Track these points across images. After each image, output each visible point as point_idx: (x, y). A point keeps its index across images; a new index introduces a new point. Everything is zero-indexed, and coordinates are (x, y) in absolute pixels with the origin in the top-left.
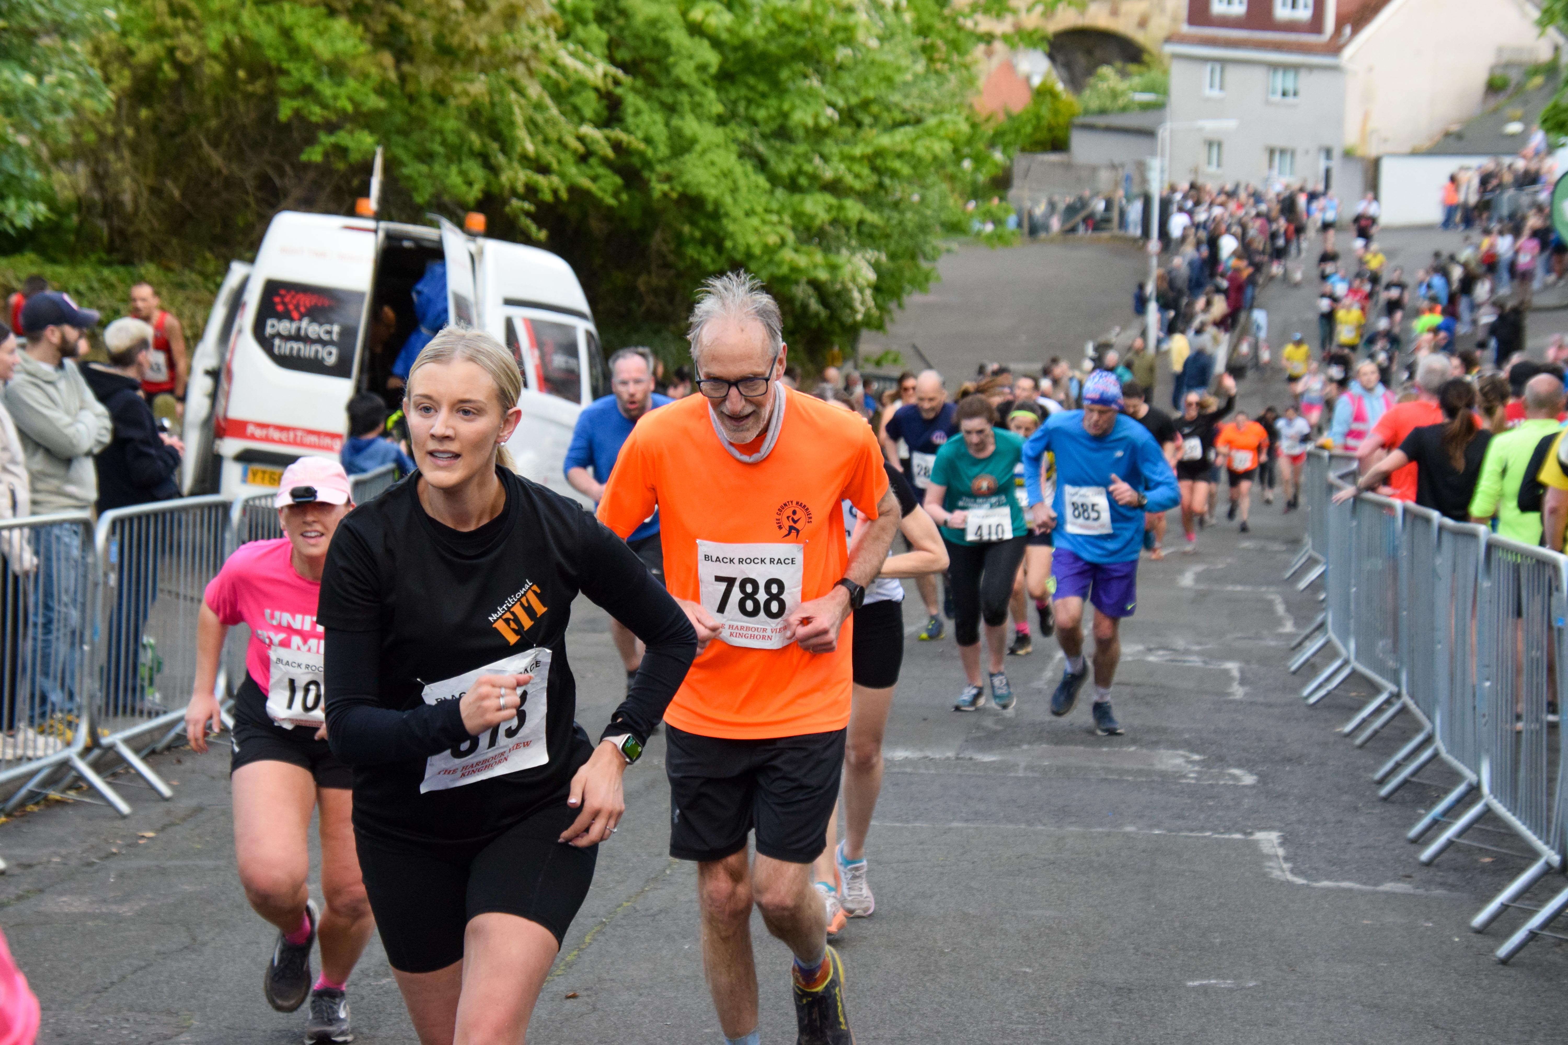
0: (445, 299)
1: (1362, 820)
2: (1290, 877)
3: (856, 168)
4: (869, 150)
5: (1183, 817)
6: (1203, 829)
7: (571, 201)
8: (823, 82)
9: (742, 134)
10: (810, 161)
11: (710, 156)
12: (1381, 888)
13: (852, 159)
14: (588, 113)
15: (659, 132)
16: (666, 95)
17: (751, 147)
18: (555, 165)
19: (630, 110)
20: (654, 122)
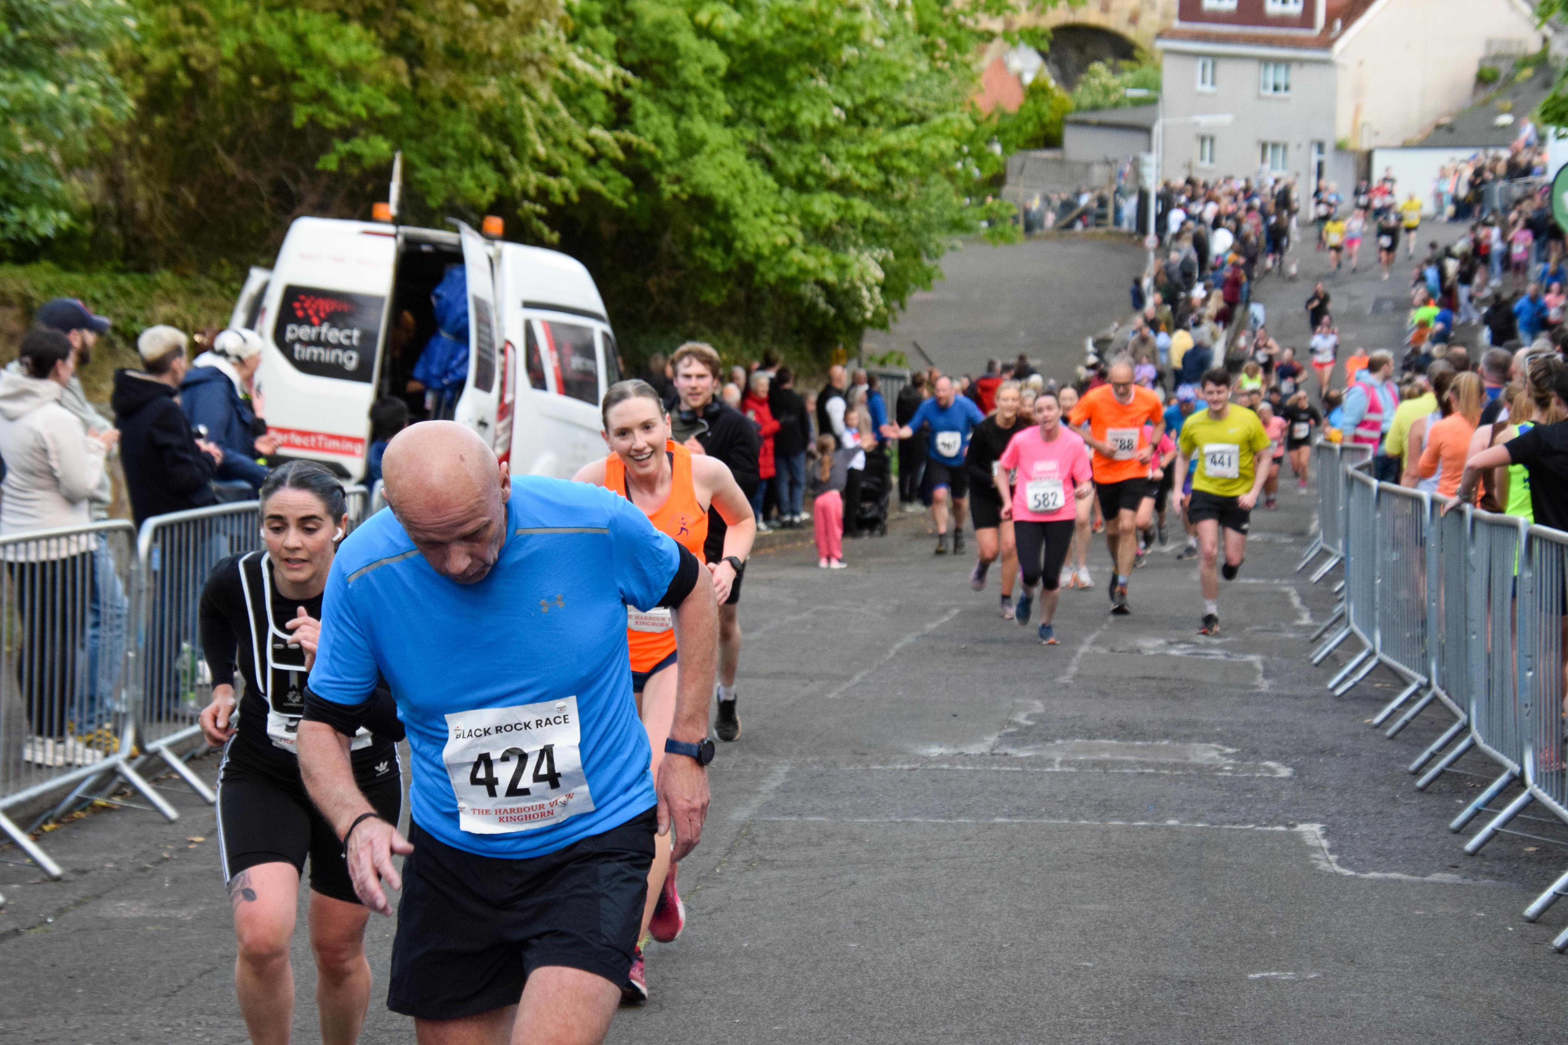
0: (466, 302)
1: (1402, 810)
2: (1337, 869)
3: (863, 167)
4: (875, 149)
5: (1224, 810)
6: (1245, 822)
7: (581, 204)
8: (829, 81)
9: (750, 135)
10: (817, 161)
11: (719, 157)
12: (1429, 879)
13: (859, 158)
14: (597, 115)
15: (668, 134)
16: (675, 97)
17: (758, 148)
18: (565, 168)
19: (639, 113)
20: (664, 124)
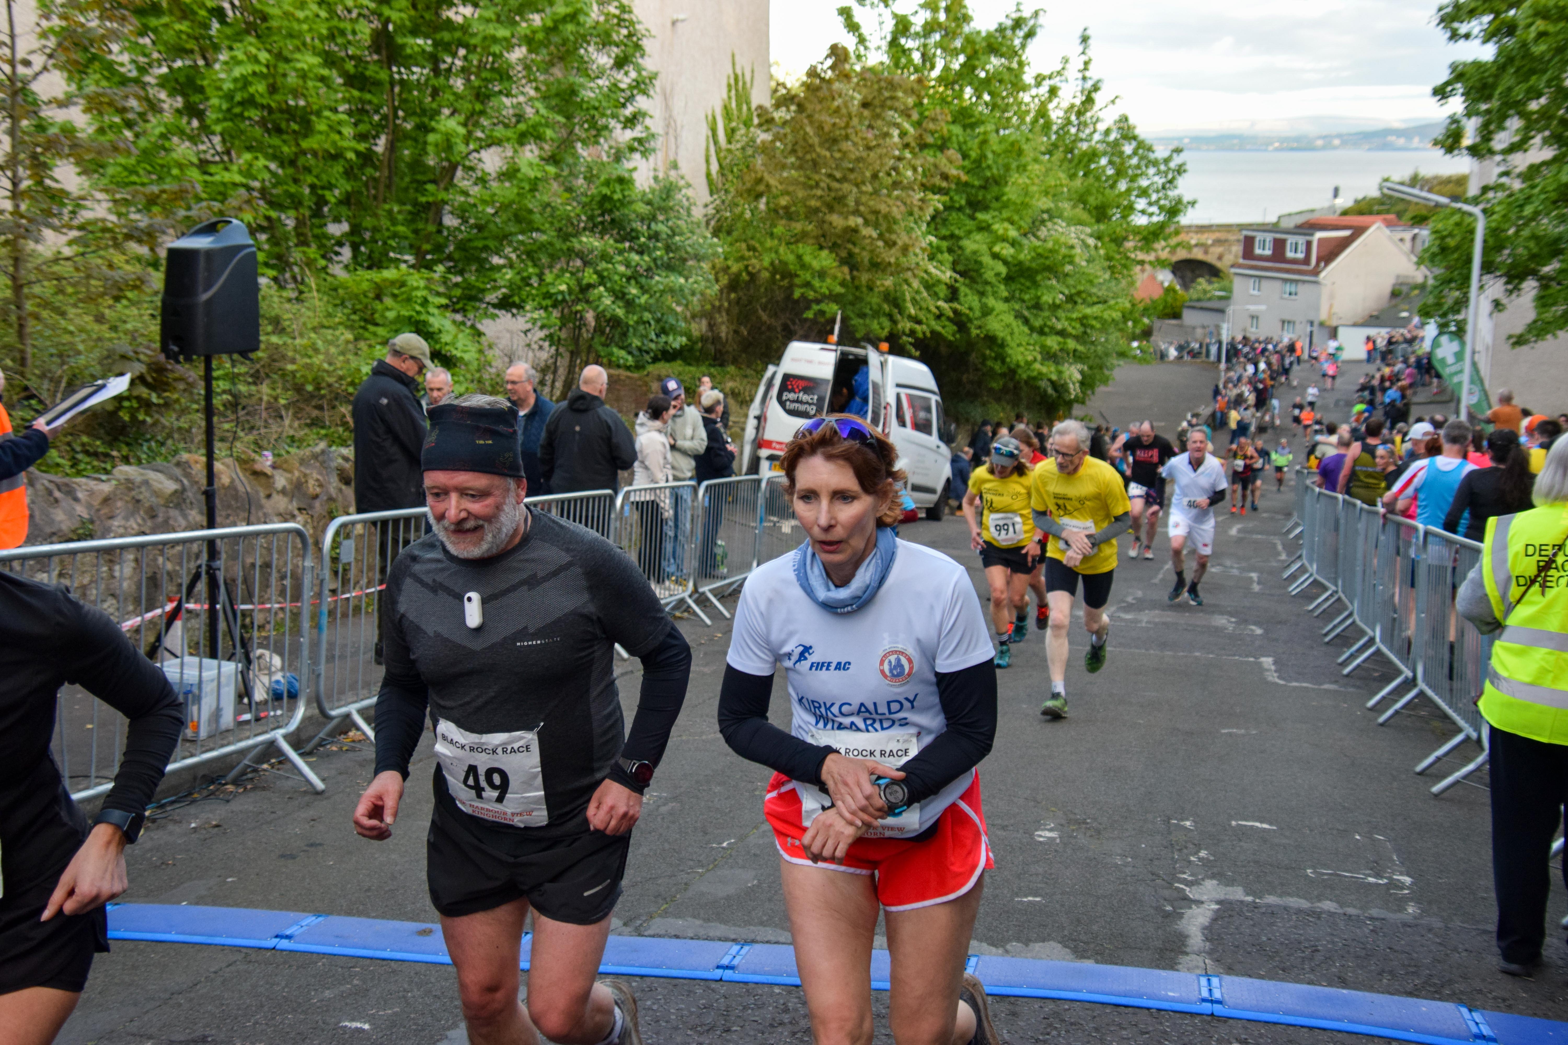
2: (1277, 680)
3: (1073, 324)
4: (1080, 316)
7: (931, 338)
8: (1058, 282)
9: (1017, 307)
10: (1050, 320)
11: (1000, 317)
13: (1072, 319)
14: (942, 295)
15: (976, 304)
16: (980, 287)
17: (1021, 313)
18: (925, 321)
19: (962, 294)
20: (974, 300)
